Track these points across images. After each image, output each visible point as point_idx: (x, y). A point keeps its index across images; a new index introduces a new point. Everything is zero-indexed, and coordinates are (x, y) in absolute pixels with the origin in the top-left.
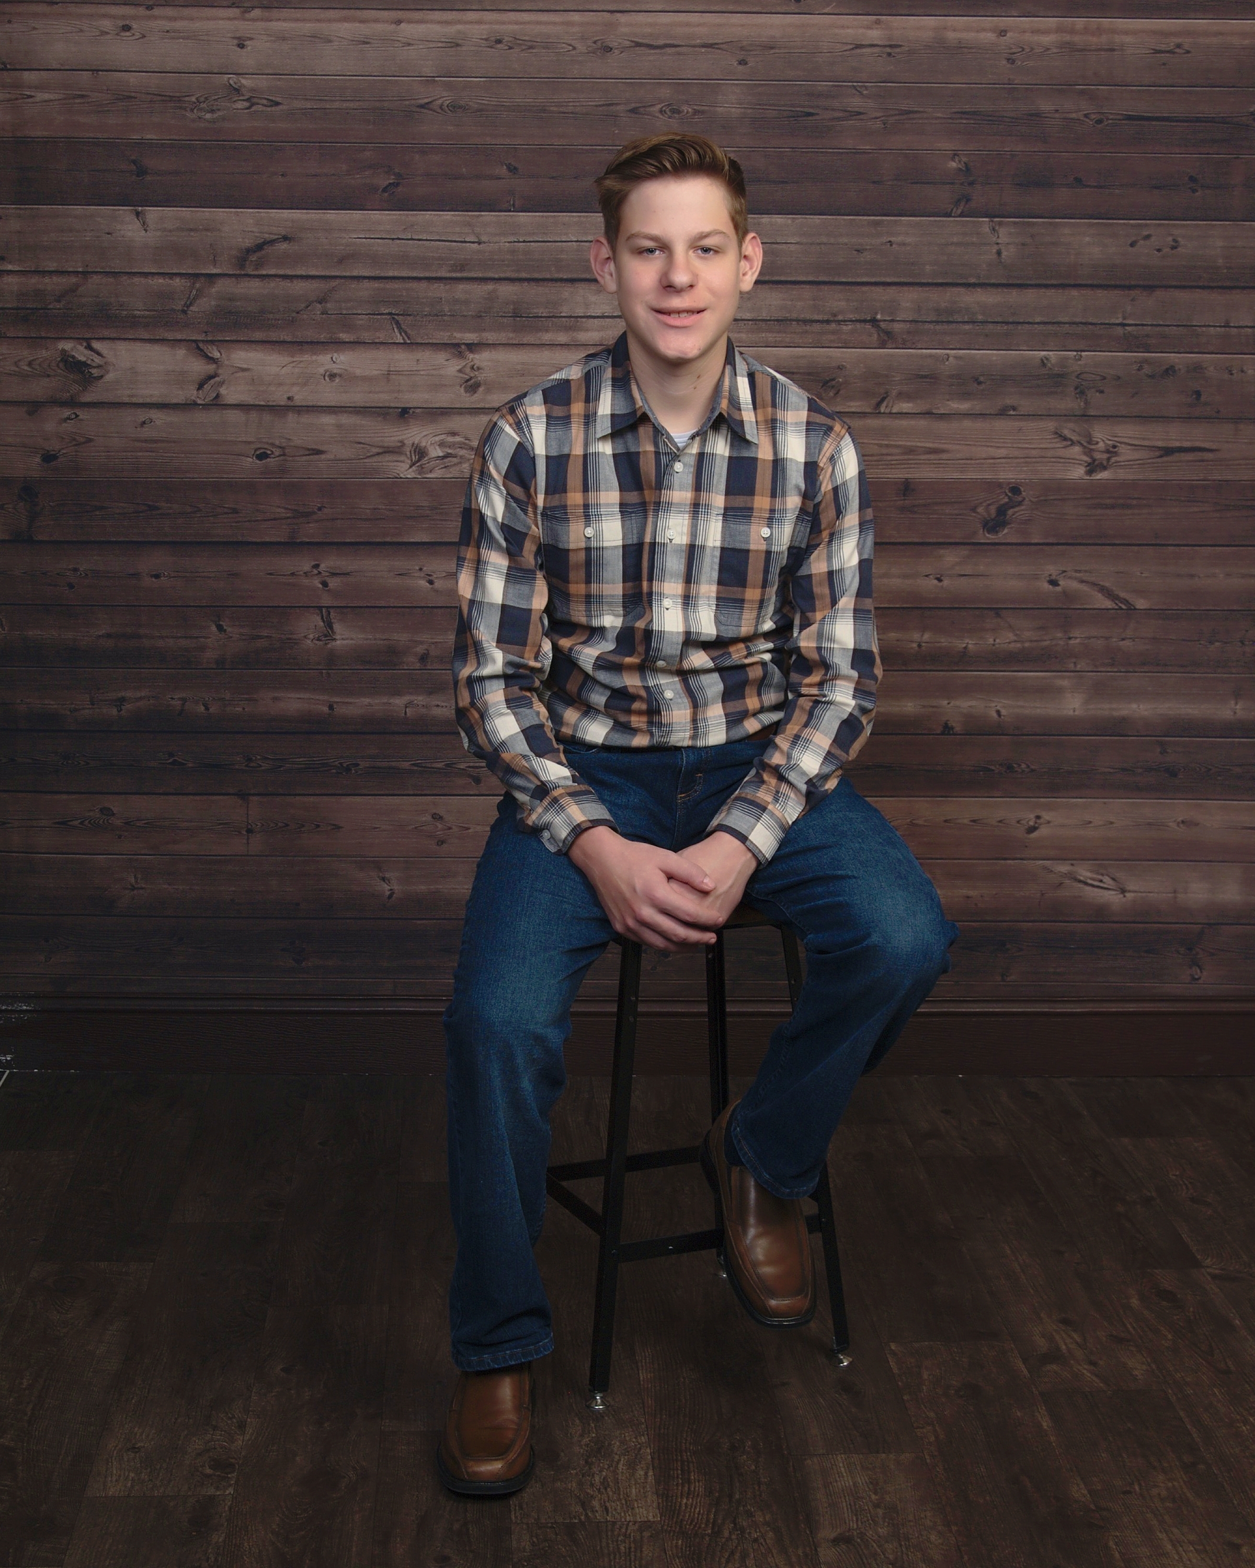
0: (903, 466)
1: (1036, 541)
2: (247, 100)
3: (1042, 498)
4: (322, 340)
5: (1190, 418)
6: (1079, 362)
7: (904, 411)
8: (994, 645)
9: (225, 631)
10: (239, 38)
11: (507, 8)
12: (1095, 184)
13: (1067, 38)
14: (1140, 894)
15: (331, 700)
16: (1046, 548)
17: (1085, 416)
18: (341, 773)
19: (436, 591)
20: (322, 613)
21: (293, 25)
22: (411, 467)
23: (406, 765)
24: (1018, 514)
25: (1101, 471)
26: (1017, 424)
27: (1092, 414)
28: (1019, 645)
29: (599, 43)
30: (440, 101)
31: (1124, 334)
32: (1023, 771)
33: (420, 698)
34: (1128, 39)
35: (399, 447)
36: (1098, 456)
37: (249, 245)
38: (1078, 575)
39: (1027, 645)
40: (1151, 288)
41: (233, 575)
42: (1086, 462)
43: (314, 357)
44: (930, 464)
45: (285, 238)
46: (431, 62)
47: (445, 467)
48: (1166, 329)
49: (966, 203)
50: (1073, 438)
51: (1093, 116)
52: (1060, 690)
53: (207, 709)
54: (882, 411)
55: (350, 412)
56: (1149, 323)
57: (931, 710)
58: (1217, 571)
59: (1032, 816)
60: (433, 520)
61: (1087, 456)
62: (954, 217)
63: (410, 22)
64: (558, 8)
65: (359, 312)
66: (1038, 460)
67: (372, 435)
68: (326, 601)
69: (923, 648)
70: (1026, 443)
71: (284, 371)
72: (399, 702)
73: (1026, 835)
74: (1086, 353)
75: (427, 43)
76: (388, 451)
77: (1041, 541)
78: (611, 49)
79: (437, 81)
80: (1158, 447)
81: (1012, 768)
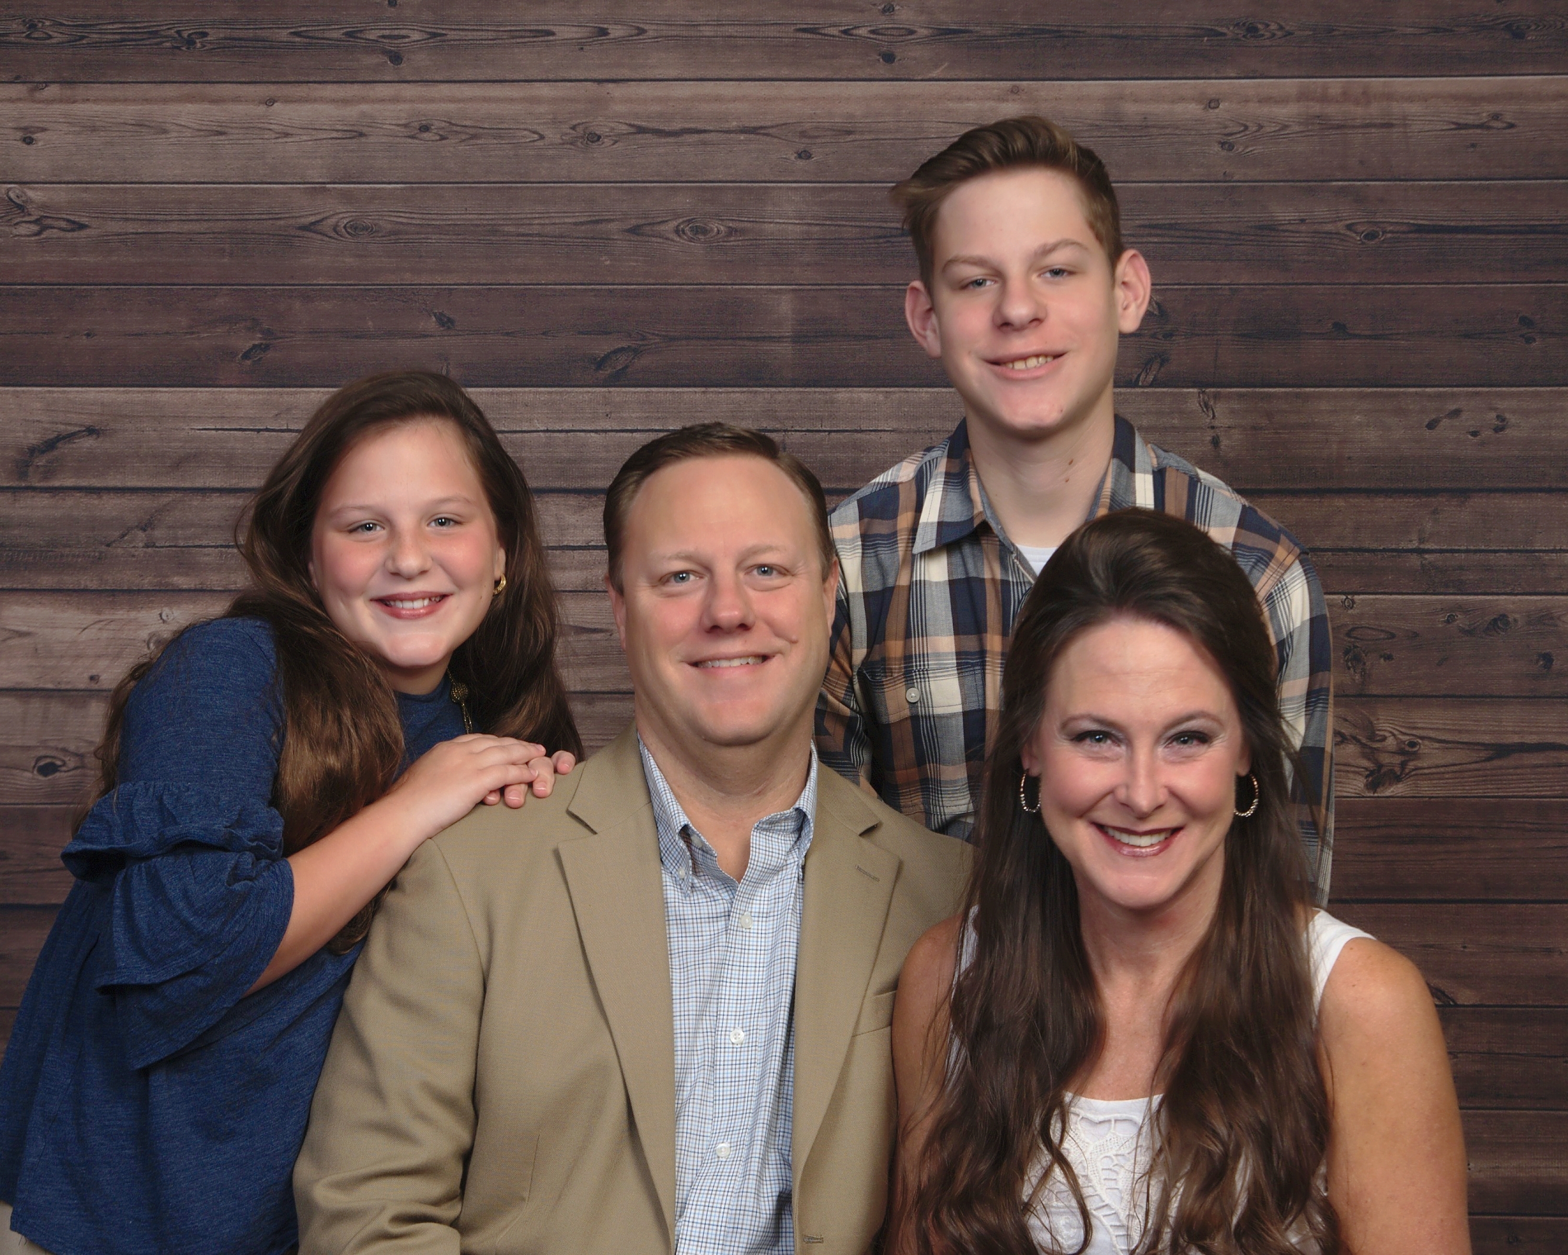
2: (36, 222)
4: (146, 587)
5: (1535, 697)
6: (1350, 612)
10: (25, 129)
11: (437, 78)
12: (1367, 333)
13: (1316, 108)
17: (1363, 697)
21: (108, 108)
25: (1391, 785)
27: (1375, 693)
29: (580, 129)
30: (332, 221)
31: (1423, 565)
34: (1413, 108)
36: (1386, 759)
37: (34, 442)
40: (1464, 493)
42: (1366, 769)
43: (133, 614)
45: (91, 431)
46: (320, 162)
48: (1491, 556)
49: (1161, 365)
50: (1343, 731)
51: (1360, 228)
56: (1463, 548)
61: (1369, 759)
62: (1142, 387)
63: (288, 100)
64: (516, 77)
65: (204, 543)
71: (85, 636)
74: (1361, 597)
75: (314, 132)
78: (599, 137)
79: (329, 190)
80: (1483, 744)
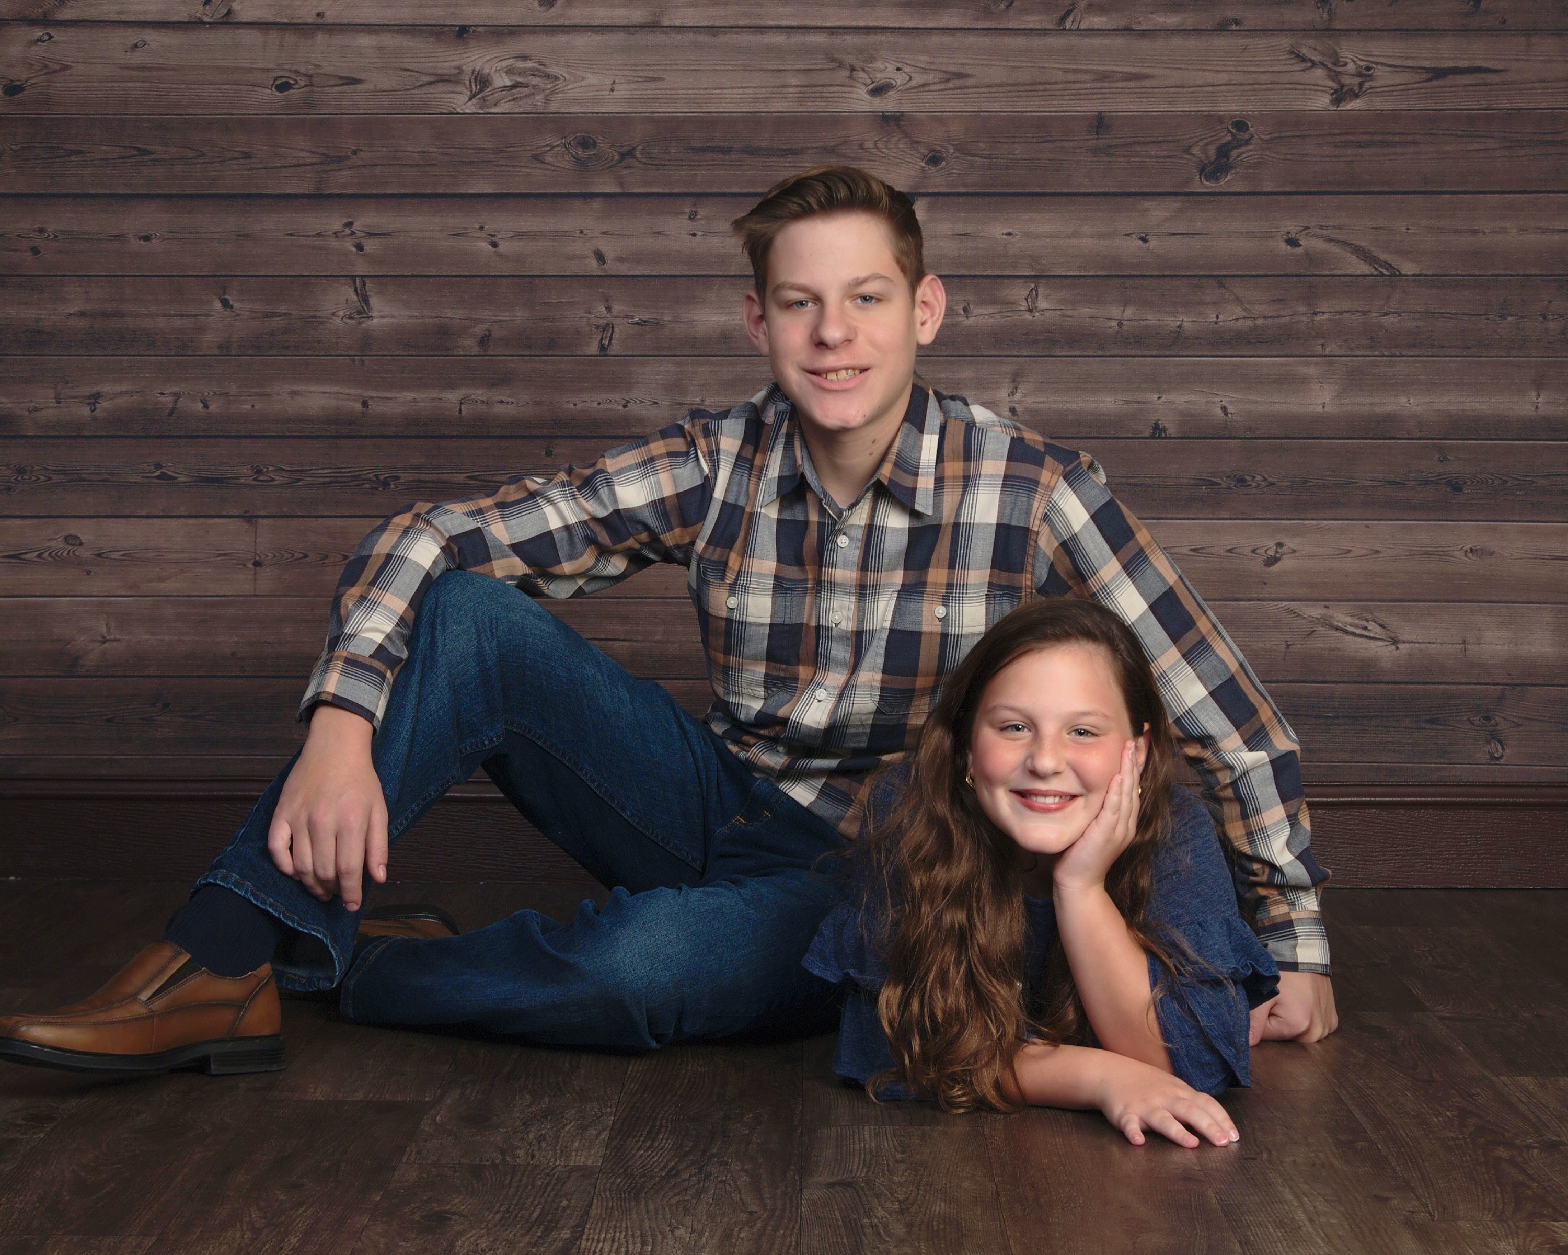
0: (1095, 96)
1: (1269, 190)
3: (1276, 135)
5: (1466, 31)
7: (1096, 27)
8: (1216, 323)
9: (232, 307)
14: (1417, 645)
15: (365, 395)
16: (1282, 198)
17: (1328, 31)
18: (377, 489)
19: (501, 256)
20: (355, 283)
22: (470, 99)
23: (460, 478)
24: (1244, 156)
25: (1351, 100)
26: (1242, 42)
27: (1338, 28)
28: (1249, 323)
32: (1259, 485)
33: (479, 392)
35: (455, 75)
36: (1347, 80)
38: (1324, 232)
39: (1260, 322)
41: (243, 236)
42: (1331, 88)
44: (1130, 93)
47: (514, 100)
50: (1313, 58)
52: (1304, 380)
53: (206, 406)
54: (1067, 28)
55: (395, 32)
57: (1136, 406)
58: (1508, 225)
59: (1272, 544)
60: (499, 165)
61: (1334, 81)
66: (1269, 86)
67: (423, 60)
68: (361, 268)
69: (1124, 328)
70: (1256, 63)
72: (452, 397)
73: (1264, 568)
76: (442, 79)
77: (1276, 190)
80: (1424, 68)
81: (1244, 481)
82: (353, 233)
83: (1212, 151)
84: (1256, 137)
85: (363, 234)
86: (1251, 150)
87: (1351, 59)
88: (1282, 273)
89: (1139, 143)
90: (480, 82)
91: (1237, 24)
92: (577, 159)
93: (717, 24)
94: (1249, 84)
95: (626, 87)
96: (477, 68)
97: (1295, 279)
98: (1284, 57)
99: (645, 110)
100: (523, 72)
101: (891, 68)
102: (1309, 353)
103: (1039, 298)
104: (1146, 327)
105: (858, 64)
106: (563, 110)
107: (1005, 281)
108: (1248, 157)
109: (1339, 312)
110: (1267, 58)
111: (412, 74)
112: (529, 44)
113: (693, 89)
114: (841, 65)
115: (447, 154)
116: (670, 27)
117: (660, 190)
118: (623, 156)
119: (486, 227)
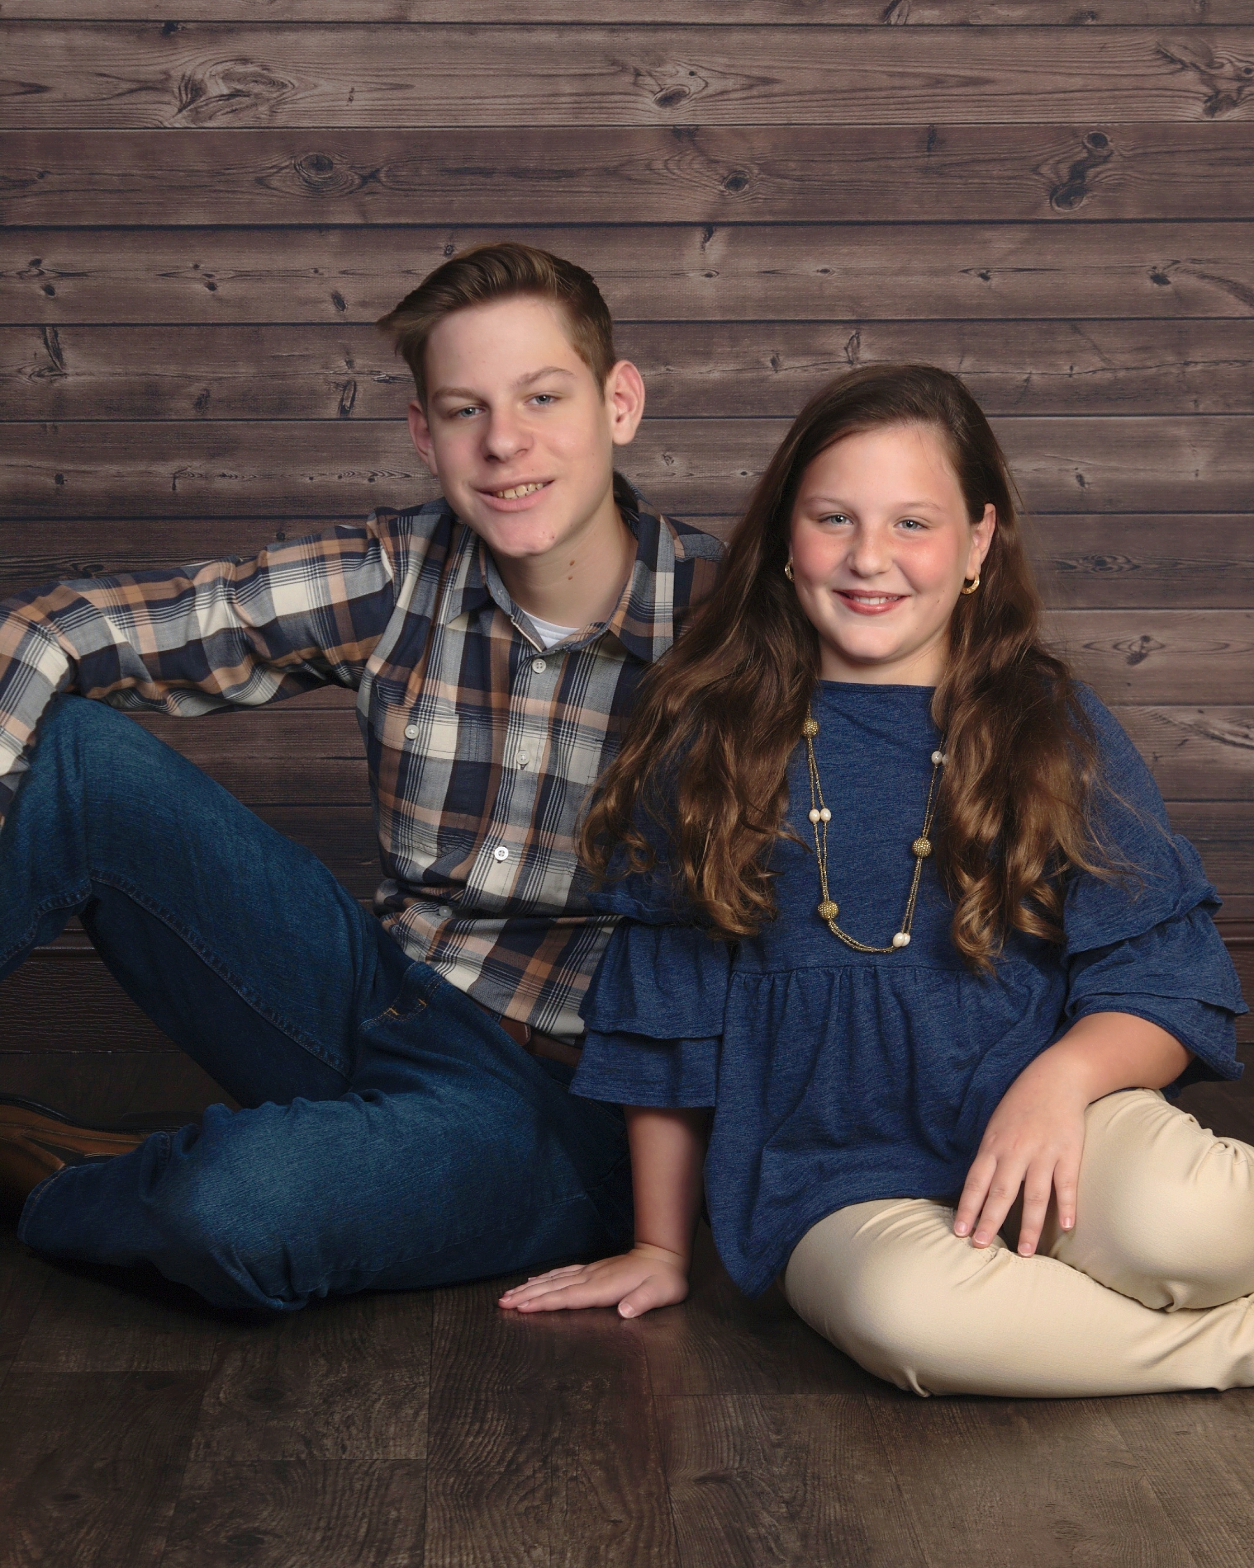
0: (926, 106)
1: (1131, 216)
3: (1140, 151)
7: (926, 22)
8: (1070, 375)
15: (59, 468)
16: (1146, 226)
17: (1202, 26)
19: (220, 300)
20: (44, 332)
22: (180, 111)
24: (1103, 175)
25: (1228, 109)
26: (1100, 39)
27: (1214, 22)
28: (1109, 375)
32: (1121, 568)
33: (196, 464)
35: (161, 81)
36: (1223, 85)
38: (1197, 267)
39: (1121, 374)
42: (1205, 95)
44: (968, 101)
47: (233, 111)
50: (1184, 59)
52: (1174, 443)
54: (893, 23)
55: (86, 29)
59: (1136, 637)
60: (215, 191)
61: (1208, 86)
66: (1131, 92)
67: (122, 63)
68: (52, 315)
70: (1114, 68)
72: (164, 469)
73: (1128, 667)
76: (145, 86)
77: (1141, 217)
81: (1104, 563)
82: (42, 273)
83: (1064, 170)
84: (1116, 153)
85: (53, 275)
86: (1110, 170)
87: (1228, 60)
88: (1148, 316)
89: (978, 161)
90: (192, 90)
91: (1093, 18)
92: (310, 183)
93: (475, 20)
94: (1108, 90)
95: (368, 95)
96: (188, 73)
97: (1163, 323)
98: (1150, 58)
99: (390, 124)
100: (242, 78)
101: (683, 72)
102: (1179, 411)
103: (862, 347)
104: (988, 380)
105: (644, 68)
106: (291, 124)
107: (822, 327)
108: (1106, 177)
109: (1214, 362)
110: (1130, 59)
111: (110, 80)
112: (250, 44)
113: (447, 98)
114: (624, 69)
115: (152, 177)
116: (419, 23)
117: (410, 221)
118: (365, 180)
119: (202, 265)
